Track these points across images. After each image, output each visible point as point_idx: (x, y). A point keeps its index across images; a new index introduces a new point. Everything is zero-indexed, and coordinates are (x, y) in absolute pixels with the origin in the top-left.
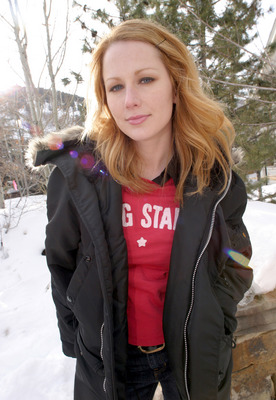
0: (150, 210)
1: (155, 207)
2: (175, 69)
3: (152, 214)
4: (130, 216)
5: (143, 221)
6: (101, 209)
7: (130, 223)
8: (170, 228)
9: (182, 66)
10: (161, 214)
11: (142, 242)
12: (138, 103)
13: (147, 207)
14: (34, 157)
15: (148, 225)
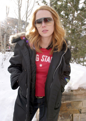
0: (44, 57)
1: (46, 56)
3: (44, 58)
4: (38, 58)
6: (30, 56)
7: (38, 60)
8: (49, 62)
10: (47, 58)
11: (41, 65)
14: (11, 41)
15: (43, 61)
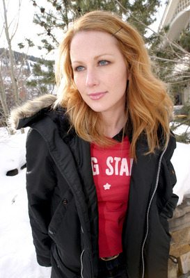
0: (112, 162)
1: (116, 159)
2: (129, 54)
3: (113, 164)
4: (97, 167)
5: (107, 170)
7: (97, 172)
8: (127, 174)
9: (135, 51)
10: (120, 163)
11: (107, 187)
12: (97, 82)
13: (110, 159)
14: (16, 123)
15: (111, 173)
